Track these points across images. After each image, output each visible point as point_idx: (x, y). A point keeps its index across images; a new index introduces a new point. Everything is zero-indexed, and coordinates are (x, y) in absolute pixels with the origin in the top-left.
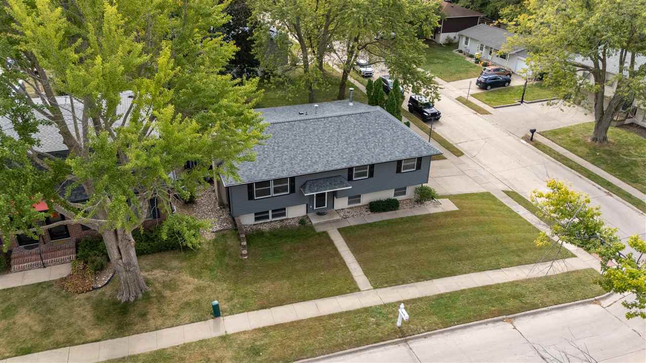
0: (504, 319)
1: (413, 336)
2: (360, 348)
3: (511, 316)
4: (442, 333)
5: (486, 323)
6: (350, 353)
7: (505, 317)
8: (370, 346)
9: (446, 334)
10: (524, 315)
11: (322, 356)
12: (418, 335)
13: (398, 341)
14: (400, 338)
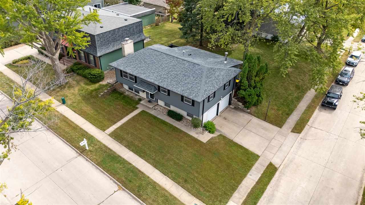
0: (119, 185)
1: (84, 156)
2: (67, 143)
3: (123, 188)
4: (93, 165)
5: (111, 179)
6: (63, 141)
7: (121, 185)
8: (70, 145)
9: (93, 166)
10: (129, 194)
11: (57, 134)
12: (86, 157)
13: (78, 152)
14: (80, 152)
